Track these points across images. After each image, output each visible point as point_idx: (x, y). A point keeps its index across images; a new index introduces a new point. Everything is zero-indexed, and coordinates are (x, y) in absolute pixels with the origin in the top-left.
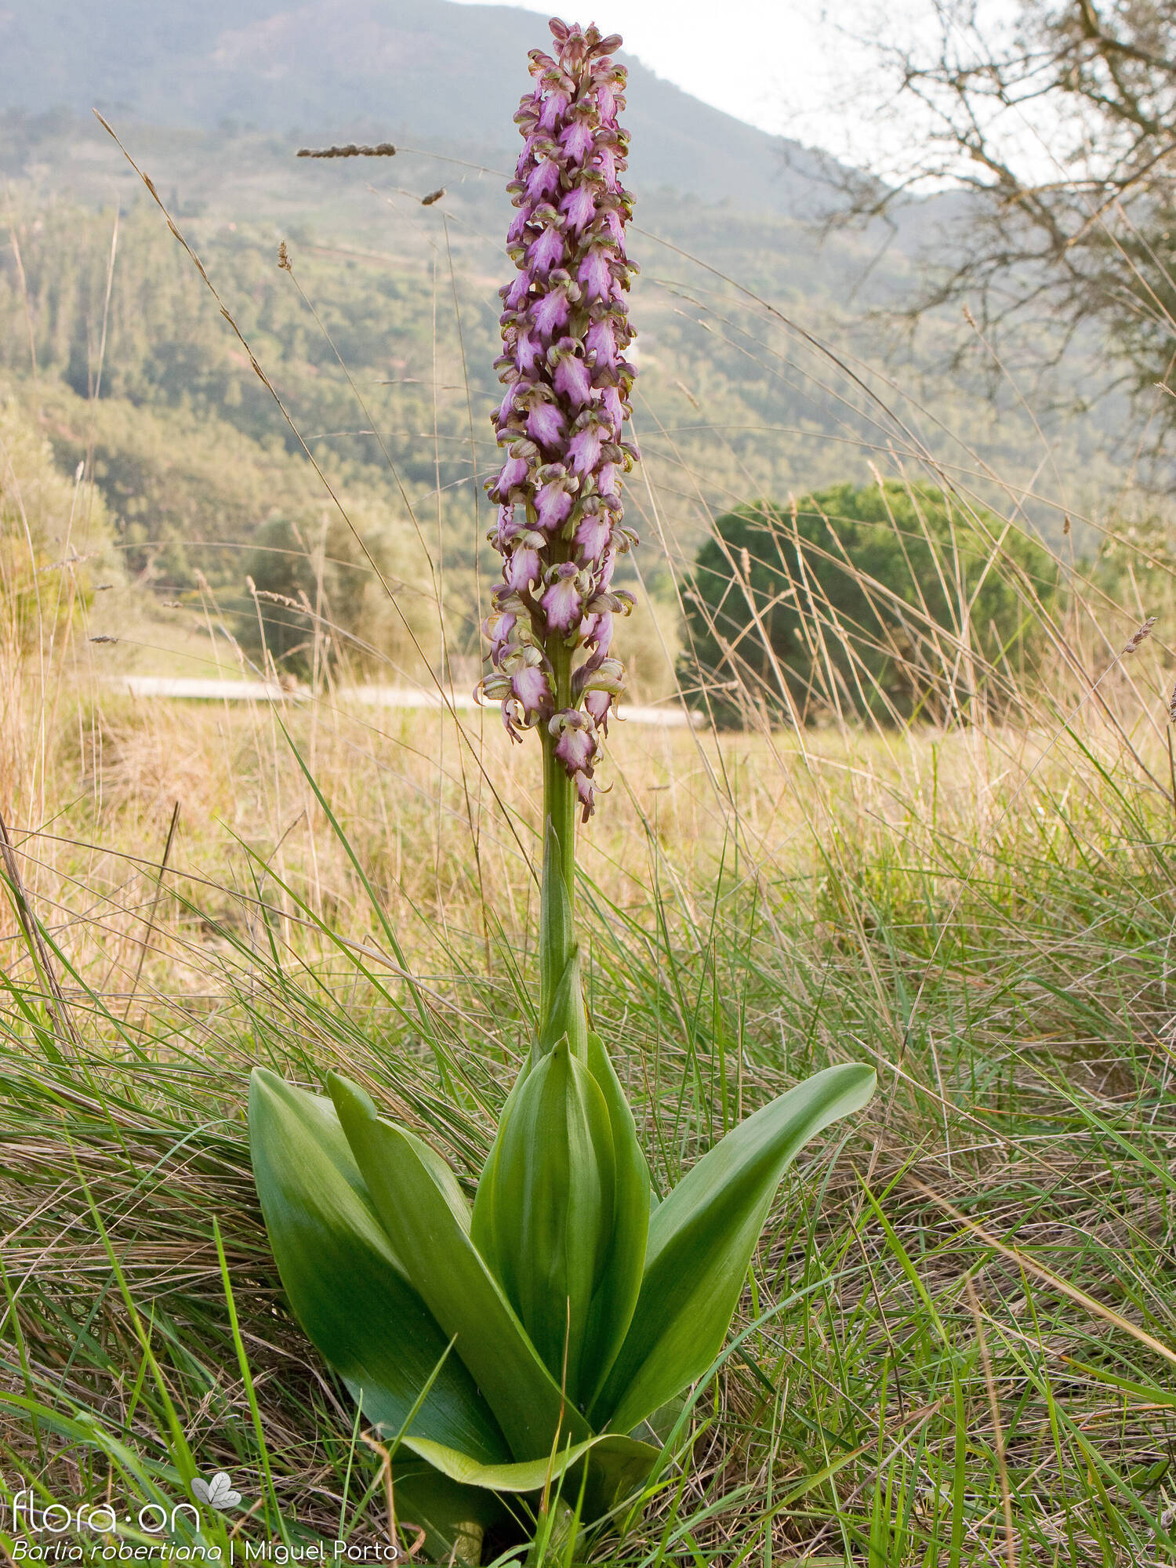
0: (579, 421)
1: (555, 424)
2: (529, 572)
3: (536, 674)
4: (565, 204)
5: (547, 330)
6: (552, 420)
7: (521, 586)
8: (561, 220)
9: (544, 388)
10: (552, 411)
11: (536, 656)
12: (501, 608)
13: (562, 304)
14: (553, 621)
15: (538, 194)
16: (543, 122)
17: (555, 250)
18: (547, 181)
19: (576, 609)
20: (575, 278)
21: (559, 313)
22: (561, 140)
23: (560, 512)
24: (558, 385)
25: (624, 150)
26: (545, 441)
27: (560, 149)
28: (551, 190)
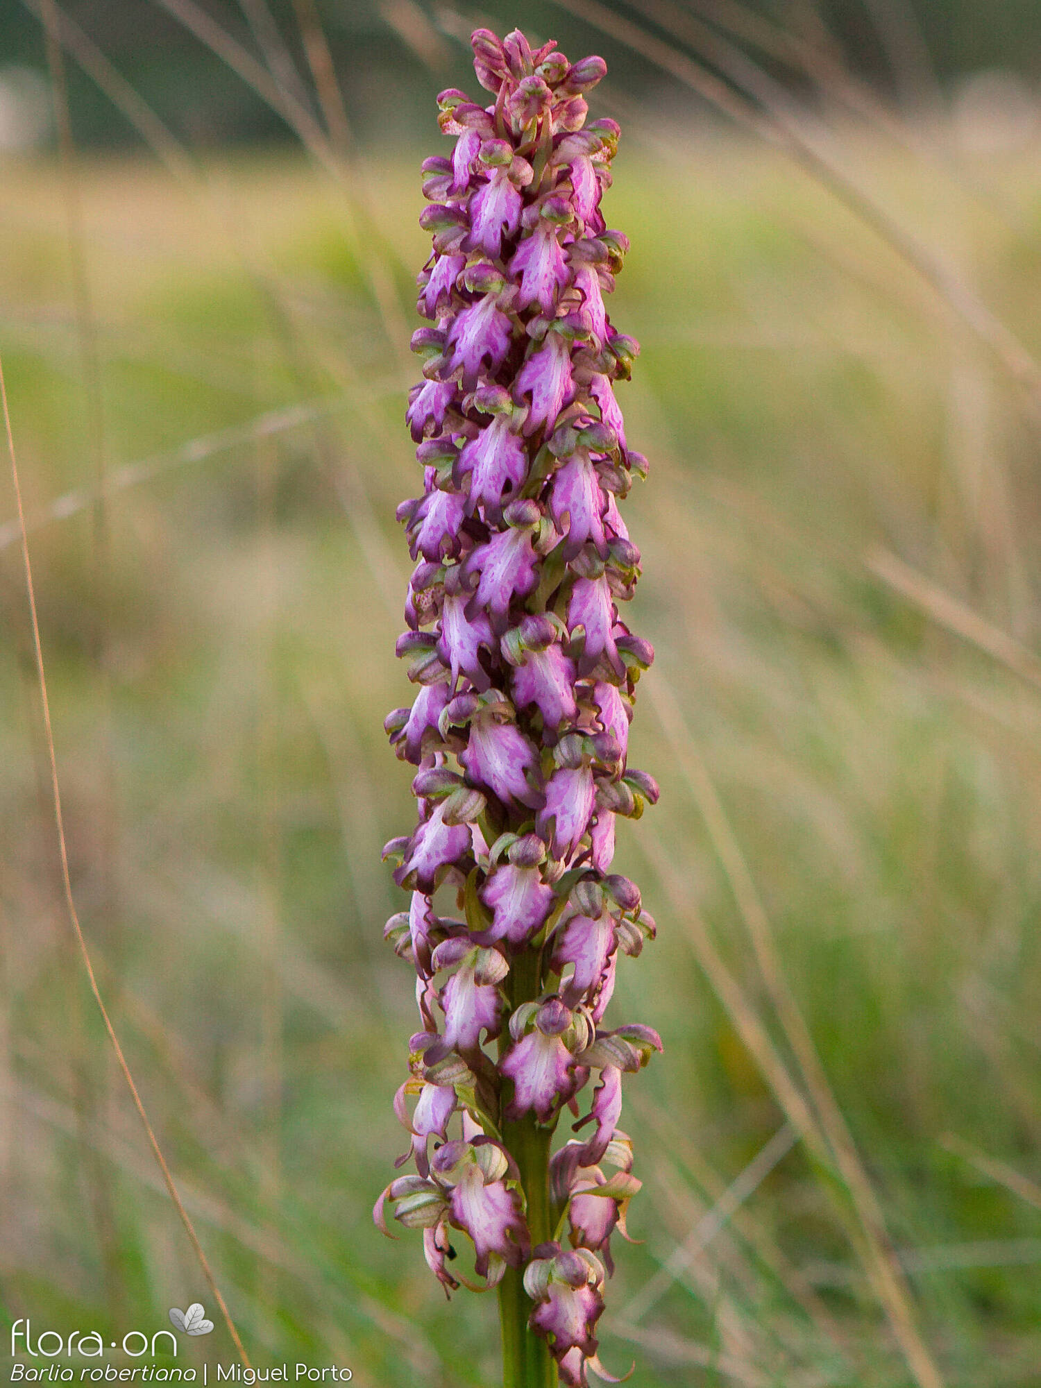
0: (562, 752)
1: (518, 762)
2: (479, 1016)
3: (497, 1191)
4: (524, 381)
5: (501, 602)
6: (513, 755)
7: (466, 1041)
8: (521, 415)
9: (497, 698)
10: (510, 737)
11: (497, 1160)
12: (430, 1078)
13: (525, 556)
14: (523, 1099)
15: (474, 363)
16: (478, 234)
17: (511, 464)
18: (489, 340)
19: (564, 1077)
20: (548, 513)
21: (521, 572)
22: (514, 269)
23: (533, 913)
24: (520, 693)
25: (614, 262)
26: (502, 792)
27: (513, 289)
28: (496, 356)
